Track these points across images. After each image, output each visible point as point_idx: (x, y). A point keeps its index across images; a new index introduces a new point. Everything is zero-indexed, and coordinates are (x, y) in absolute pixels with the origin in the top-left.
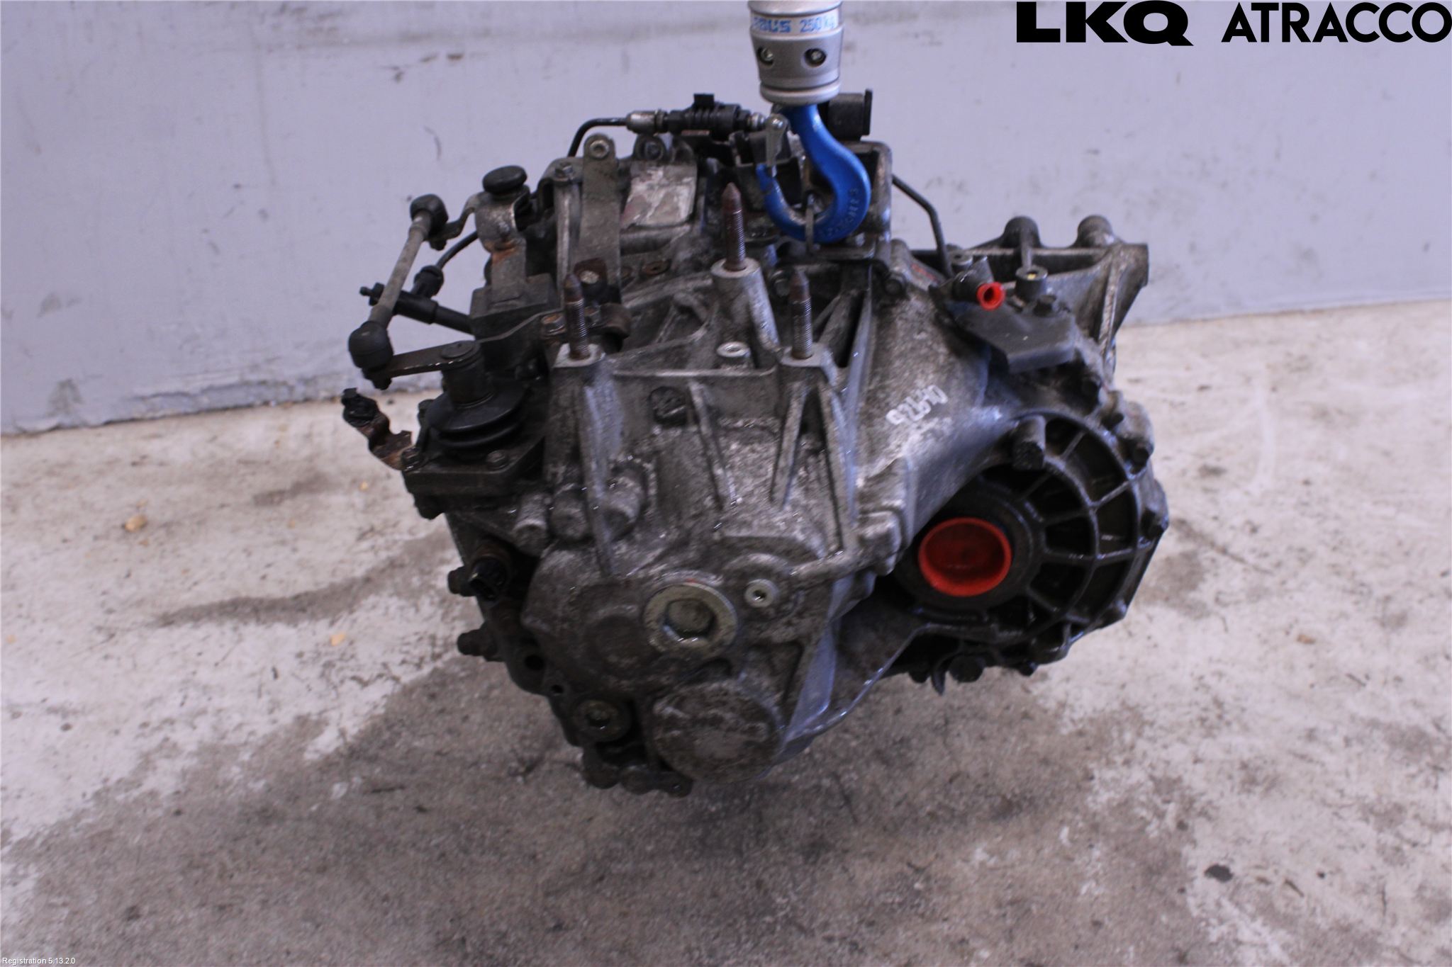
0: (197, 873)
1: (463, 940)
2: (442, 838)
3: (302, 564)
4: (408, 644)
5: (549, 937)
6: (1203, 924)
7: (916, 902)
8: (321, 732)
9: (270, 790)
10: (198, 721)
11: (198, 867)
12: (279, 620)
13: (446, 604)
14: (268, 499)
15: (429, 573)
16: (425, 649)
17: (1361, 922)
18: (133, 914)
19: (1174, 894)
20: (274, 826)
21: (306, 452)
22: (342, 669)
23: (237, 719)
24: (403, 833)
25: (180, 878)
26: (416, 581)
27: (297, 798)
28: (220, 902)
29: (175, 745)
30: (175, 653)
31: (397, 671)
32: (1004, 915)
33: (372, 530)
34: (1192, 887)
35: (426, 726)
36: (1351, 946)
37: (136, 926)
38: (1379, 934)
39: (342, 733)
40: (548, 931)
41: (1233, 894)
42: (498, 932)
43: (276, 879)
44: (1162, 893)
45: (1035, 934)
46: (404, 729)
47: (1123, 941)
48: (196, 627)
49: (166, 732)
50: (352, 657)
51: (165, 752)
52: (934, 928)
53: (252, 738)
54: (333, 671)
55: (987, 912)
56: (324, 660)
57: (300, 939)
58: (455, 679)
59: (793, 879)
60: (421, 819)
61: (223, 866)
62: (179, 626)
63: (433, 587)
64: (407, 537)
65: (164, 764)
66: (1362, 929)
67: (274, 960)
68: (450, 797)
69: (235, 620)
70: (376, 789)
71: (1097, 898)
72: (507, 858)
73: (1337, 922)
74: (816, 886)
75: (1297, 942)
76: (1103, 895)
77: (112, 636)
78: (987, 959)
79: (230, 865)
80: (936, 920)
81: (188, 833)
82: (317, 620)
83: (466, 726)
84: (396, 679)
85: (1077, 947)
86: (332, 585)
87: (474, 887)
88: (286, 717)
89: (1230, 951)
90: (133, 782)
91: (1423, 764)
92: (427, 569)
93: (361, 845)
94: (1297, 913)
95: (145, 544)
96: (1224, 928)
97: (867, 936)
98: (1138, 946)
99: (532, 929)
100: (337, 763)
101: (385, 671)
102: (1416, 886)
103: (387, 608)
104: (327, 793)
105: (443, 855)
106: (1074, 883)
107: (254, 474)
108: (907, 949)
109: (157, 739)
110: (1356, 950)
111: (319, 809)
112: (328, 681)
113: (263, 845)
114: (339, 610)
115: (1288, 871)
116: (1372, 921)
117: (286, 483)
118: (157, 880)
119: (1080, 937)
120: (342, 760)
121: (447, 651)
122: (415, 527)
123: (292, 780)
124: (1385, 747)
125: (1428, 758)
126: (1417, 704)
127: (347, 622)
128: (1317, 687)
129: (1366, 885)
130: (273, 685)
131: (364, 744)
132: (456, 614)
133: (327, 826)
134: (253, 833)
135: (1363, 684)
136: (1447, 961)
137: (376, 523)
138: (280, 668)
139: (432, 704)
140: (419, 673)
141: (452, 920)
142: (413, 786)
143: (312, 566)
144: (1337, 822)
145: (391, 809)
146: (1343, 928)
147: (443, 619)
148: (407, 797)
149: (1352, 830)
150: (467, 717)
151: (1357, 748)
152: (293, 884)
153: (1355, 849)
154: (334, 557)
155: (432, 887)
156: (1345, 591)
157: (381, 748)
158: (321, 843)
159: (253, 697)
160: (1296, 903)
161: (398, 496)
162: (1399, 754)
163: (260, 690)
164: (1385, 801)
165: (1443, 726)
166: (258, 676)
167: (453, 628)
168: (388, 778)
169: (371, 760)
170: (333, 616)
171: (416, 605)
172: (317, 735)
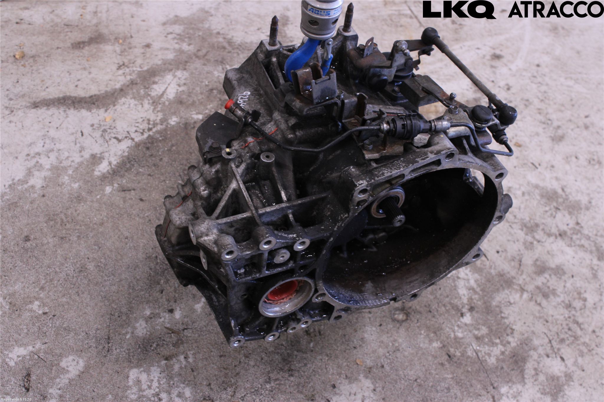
0: (52, 223)
1: (156, 257)
2: (150, 213)
3: (93, 80)
4: (138, 123)
8: (102, 162)
9: (80, 188)
10: (50, 155)
11: (52, 220)
12: (83, 108)
13: (155, 104)
14: (78, 45)
15: (148, 88)
16: (145, 126)
17: (509, 273)
18: (27, 239)
20: (83, 204)
21: (94, 21)
22: (110, 133)
23: (66, 154)
24: (134, 210)
25: (45, 225)
26: (142, 92)
27: (92, 192)
28: (61, 236)
29: (41, 165)
30: (39, 121)
31: (133, 135)
35: (145, 162)
36: (502, 282)
37: (28, 244)
38: (515, 278)
39: (110, 163)
43: (83, 227)
46: (135, 163)
48: (48, 109)
49: (37, 159)
50: (115, 127)
51: (37, 168)
53: (73, 164)
54: (106, 134)
56: (103, 128)
57: (93, 253)
58: (157, 140)
60: (141, 204)
61: (62, 220)
62: (41, 109)
63: (149, 95)
64: (139, 69)
65: (36, 173)
66: (508, 276)
67: (82, 262)
68: (154, 195)
69: (65, 107)
70: (124, 190)
73: (499, 272)
75: (481, 279)
77: (12, 111)
79: (65, 220)
81: (48, 205)
82: (100, 109)
83: (161, 163)
84: (133, 139)
86: (106, 92)
88: (87, 155)
89: (454, 281)
90: (24, 182)
91: (552, 206)
92: (147, 86)
93: (117, 214)
94: (484, 267)
95: (24, 66)
100: (108, 177)
101: (128, 135)
102: (535, 259)
103: (129, 105)
104: (104, 191)
105: (150, 220)
107: (71, 32)
109: (34, 161)
110: (503, 284)
111: (100, 197)
112: (104, 138)
113: (78, 212)
114: (109, 104)
115: (485, 250)
116: (513, 273)
117: (85, 37)
118: (36, 225)
120: (110, 176)
121: (154, 127)
122: (142, 64)
123: (89, 184)
124: (538, 197)
125: (555, 204)
126: (557, 179)
127: (113, 111)
128: (517, 168)
129: (515, 258)
130: (81, 139)
131: (119, 169)
132: (159, 109)
133: (103, 205)
134: (74, 206)
135: (537, 168)
136: (538, 291)
137: (126, 61)
138: (84, 131)
139: (148, 152)
140: (142, 137)
141: (152, 249)
142: (138, 189)
143: (97, 82)
144: (510, 230)
145: (129, 199)
146: (501, 275)
147: (153, 111)
148: (136, 194)
149: (515, 233)
150: (162, 159)
151: (527, 197)
152: (90, 230)
153: (514, 242)
154: (107, 77)
155: (145, 234)
156: (541, 122)
157: (126, 171)
158: (101, 212)
159: (73, 144)
160: (485, 264)
161: (135, 47)
162: (544, 200)
163: (76, 142)
164: (532, 221)
165: (565, 190)
166: (75, 135)
167: (157, 116)
168: (129, 185)
169: (122, 176)
170: (107, 107)
171: (142, 104)
172: (100, 164)
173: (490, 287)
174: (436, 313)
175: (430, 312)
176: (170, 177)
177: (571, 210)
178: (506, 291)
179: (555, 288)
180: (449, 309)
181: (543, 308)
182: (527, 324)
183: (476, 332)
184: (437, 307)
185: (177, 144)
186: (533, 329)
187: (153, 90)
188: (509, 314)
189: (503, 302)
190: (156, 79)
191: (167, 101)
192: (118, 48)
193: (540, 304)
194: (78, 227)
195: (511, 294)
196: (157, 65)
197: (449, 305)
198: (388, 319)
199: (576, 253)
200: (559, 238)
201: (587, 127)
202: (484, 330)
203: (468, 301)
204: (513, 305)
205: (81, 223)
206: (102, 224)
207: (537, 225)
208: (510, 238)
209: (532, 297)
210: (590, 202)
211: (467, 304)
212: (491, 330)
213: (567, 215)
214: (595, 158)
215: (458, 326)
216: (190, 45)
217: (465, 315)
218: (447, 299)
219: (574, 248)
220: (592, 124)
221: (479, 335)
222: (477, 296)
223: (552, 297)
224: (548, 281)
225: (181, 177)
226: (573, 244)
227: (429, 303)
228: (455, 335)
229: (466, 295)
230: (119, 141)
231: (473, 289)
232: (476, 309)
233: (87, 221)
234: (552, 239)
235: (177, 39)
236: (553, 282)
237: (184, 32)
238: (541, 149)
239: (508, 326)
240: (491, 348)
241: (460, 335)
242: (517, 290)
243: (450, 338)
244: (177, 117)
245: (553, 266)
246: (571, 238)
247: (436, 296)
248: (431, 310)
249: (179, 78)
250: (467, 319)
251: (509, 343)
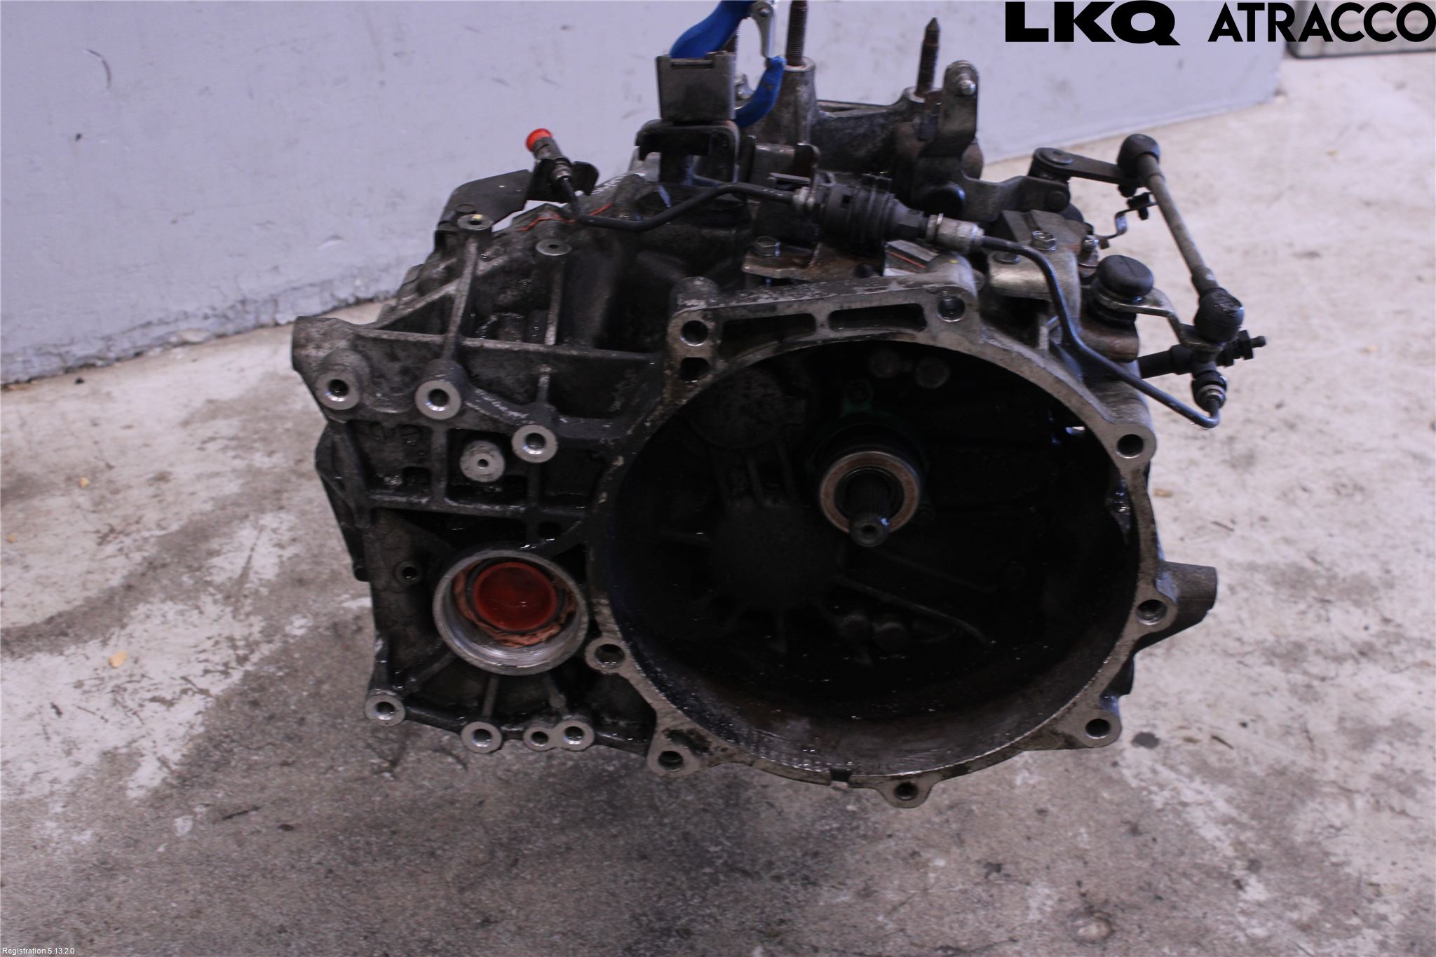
2: (322, 854)
3: (42, 582)
4: (204, 651)
5: (480, 934)
6: (1145, 793)
7: (855, 824)
8: (138, 764)
9: (101, 839)
12: (39, 650)
13: (233, 600)
15: (199, 569)
16: (226, 654)
17: (1294, 763)
19: (1108, 770)
20: (122, 878)
22: (135, 691)
23: (30, 769)
24: (276, 857)
26: (187, 580)
27: (137, 841)
31: (203, 683)
32: (947, 821)
33: (112, 530)
34: (1123, 758)
35: (259, 737)
36: (1290, 787)
38: (1314, 771)
39: (164, 762)
40: (477, 927)
41: (1165, 758)
42: (423, 940)
43: (145, 934)
44: (1096, 770)
45: (984, 834)
46: (234, 744)
47: (1072, 824)
50: (143, 676)
52: (880, 847)
53: (57, 787)
54: (126, 695)
55: (929, 821)
56: (110, 685)
58: (273, 680)
59: (721, 826)
60: (290, 837)
61: (77, 932)
63: (209, 583)
64: (159, 533)
66: (1297, 770)
68: (315, 807)
70: (228, 816)
71: (1034, 787)
72: (403, 860)
73: (1271, 767)
74: (746, 827)
75: (1239, 794)
76: (1040, 783)
78: (944, 868)
79: (85, 930)
80: (881, 838)
81: (21, 905)
82: (86, 642)
83: (303, 728)
84: (204, 692)
85: (1029, 838)
86: (88, 600)
87: (378, 898)
88: (89, 757)
89: (1178, 814)
91: (1309, 599)
92: (196, 565)
93: (233, 879)
94: (1230, 766)
96: (1166, 794)
97: (816, 868)
98: (1088, 826)
99: (457, 929)
100: (170, 796)
101: (189, 686)
102: (1336, 719)
103: (164, 616)
104: (171, 830)
105: (330, 871)
106: (1007, 776)
108: (861, 873)
110: (1296, 791)
111: (168, 849)
112: (124, 707)
113: (117, 899)
114: (108, 627)
115: (1212, 727)
116: (1304, 760)
119: (1028, 827)
120: (174, 791)
121: (252, 652)
122: (163, 519)
123: (124, 824)
124: (1270, 589)
125: (1313, 593)
126: (1288, 541)
127: (123, 639)
128: (1187, 540)
129: (1289, 727)
130: (59, 724)
131: (194, 769)
132: (248, 609)
133: (184, 866)
134: (100, 889)
135: (1232, 530)
136: (1383, 785)
137: (115, 522)
138: (60, 703)
139: (257, 712)
140: (229, 681)
141: (366, 938)
142: (267, 804)
143: (55, 583)
144: (1244, 671)
145: (252, 833)
146: (1280, 772)
147: (234, 617)
148: (266, 817)
149: (1260, 675)
150: (303, 719)
151: (1243, 594)
152: (169, 935)
153: (1268, 693)
154: (79, 567)
155: (330, 907)
156: (1187, 438)
157: (216, 770)
158: (183, 885)
159: (40, 741)
160: (1227, 757)
161: (129, 487)
162: (1284, 593)
163: (46, 733)
164: (1283, 641)
165: (1319, 558)
166: (37, 717)
167: (251, 625)
168: (235, 801)
169: (209, 785)
170: (103, 634)
171: (198, 607)
172: (135, 770)
173: (1268, 806)
174: (1174, 898)
175: (1160, 898)
176: (344, 755)
177: (1354, 597)
178: (1312, 805)
179: (1418, 768)
180: (1201, 880)
181: (1415, 819)
182: (1400, 865)
183: (1295, 915)
184: (1169, 884)
185: (329, 677)
186: (1420, 871)
187: (214, 571)
188: (1346, 854)
189: (1317, 830)
190: (214, 544)
191: (262, 585)
192: (83, 500)
193: (1403, 813)
194: (131, 938)
195: (1326, 809)
196: (202, 514)
197: (1194, 872)
198: (1065, 944)
199: (1419, 681)
200: (1363, 660)
201: (1292, 427)
202: (1310, 907)
203: (1236, 850)
204: (1345, 831)
205: (136, 925)
206: (197, 913)
207: (1299, 647)
208: (1254, 688)
209: (1378, 802)
210: (1388, 572)
211: (1237, 858)
212: (1325, 901)
213: (1352, 609)
214: (1345, 480)
215: (1243, 912)
216: (271, 454)
217: (1247, 884)
218: (1184, 859)
219: (1408, 673)
220: (1300, 417)
221: (1305, 919)
222: (1249, 834)
223: (1421, 790)
224: (1393, 758)
225: (374, 750)
226: (1402, 666)
227: (1146, 878)
228: (1247, 936)
229: (1223, 837)
230: (170, 704)
231: (1232, 820)
232: (1265, 863)
233: (153, 916)
234: (1349, 667)
235: (234, 449)
236: (1405, 757)
237: (244, 429)
238: (1219, 491)
239: (1359, 880)
240: (1350, 942)
241: (1260, 932)
242: (1333, 796)
243: (1240, 945)
244: (305, 617)
245: (1386, 722)
246: (1391, 654)
247: (1154, 859)
248: (1160, 894)
249: (274, 531)
250: (1255, 891)
251: (1384, 918)
